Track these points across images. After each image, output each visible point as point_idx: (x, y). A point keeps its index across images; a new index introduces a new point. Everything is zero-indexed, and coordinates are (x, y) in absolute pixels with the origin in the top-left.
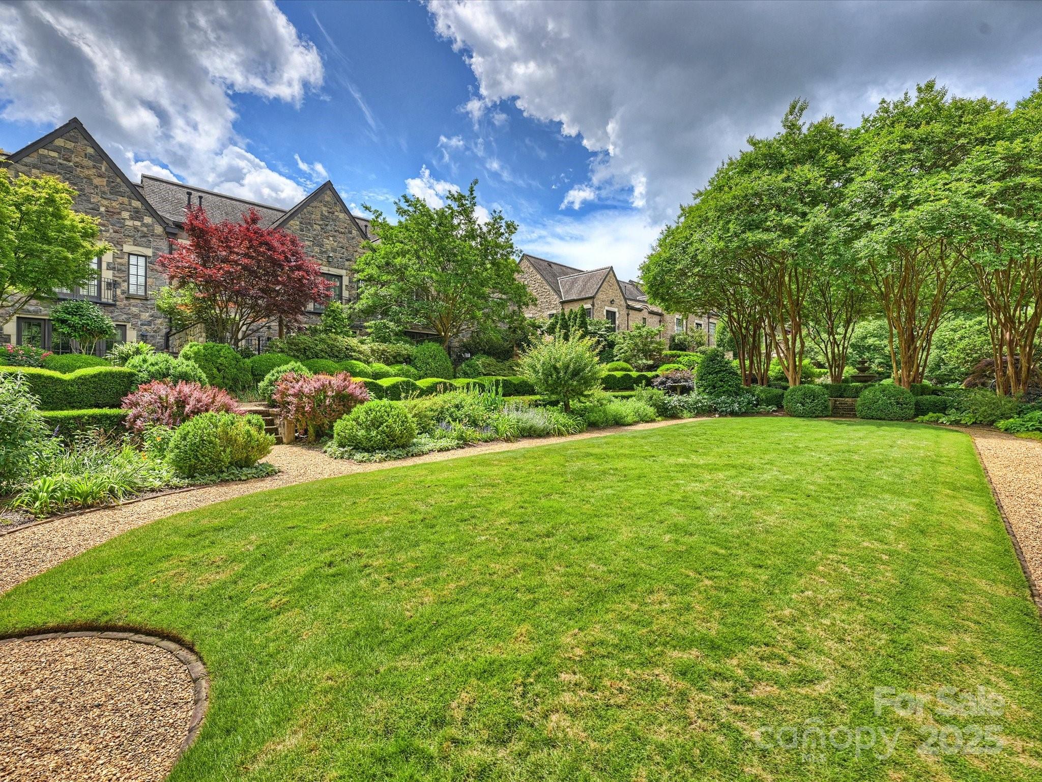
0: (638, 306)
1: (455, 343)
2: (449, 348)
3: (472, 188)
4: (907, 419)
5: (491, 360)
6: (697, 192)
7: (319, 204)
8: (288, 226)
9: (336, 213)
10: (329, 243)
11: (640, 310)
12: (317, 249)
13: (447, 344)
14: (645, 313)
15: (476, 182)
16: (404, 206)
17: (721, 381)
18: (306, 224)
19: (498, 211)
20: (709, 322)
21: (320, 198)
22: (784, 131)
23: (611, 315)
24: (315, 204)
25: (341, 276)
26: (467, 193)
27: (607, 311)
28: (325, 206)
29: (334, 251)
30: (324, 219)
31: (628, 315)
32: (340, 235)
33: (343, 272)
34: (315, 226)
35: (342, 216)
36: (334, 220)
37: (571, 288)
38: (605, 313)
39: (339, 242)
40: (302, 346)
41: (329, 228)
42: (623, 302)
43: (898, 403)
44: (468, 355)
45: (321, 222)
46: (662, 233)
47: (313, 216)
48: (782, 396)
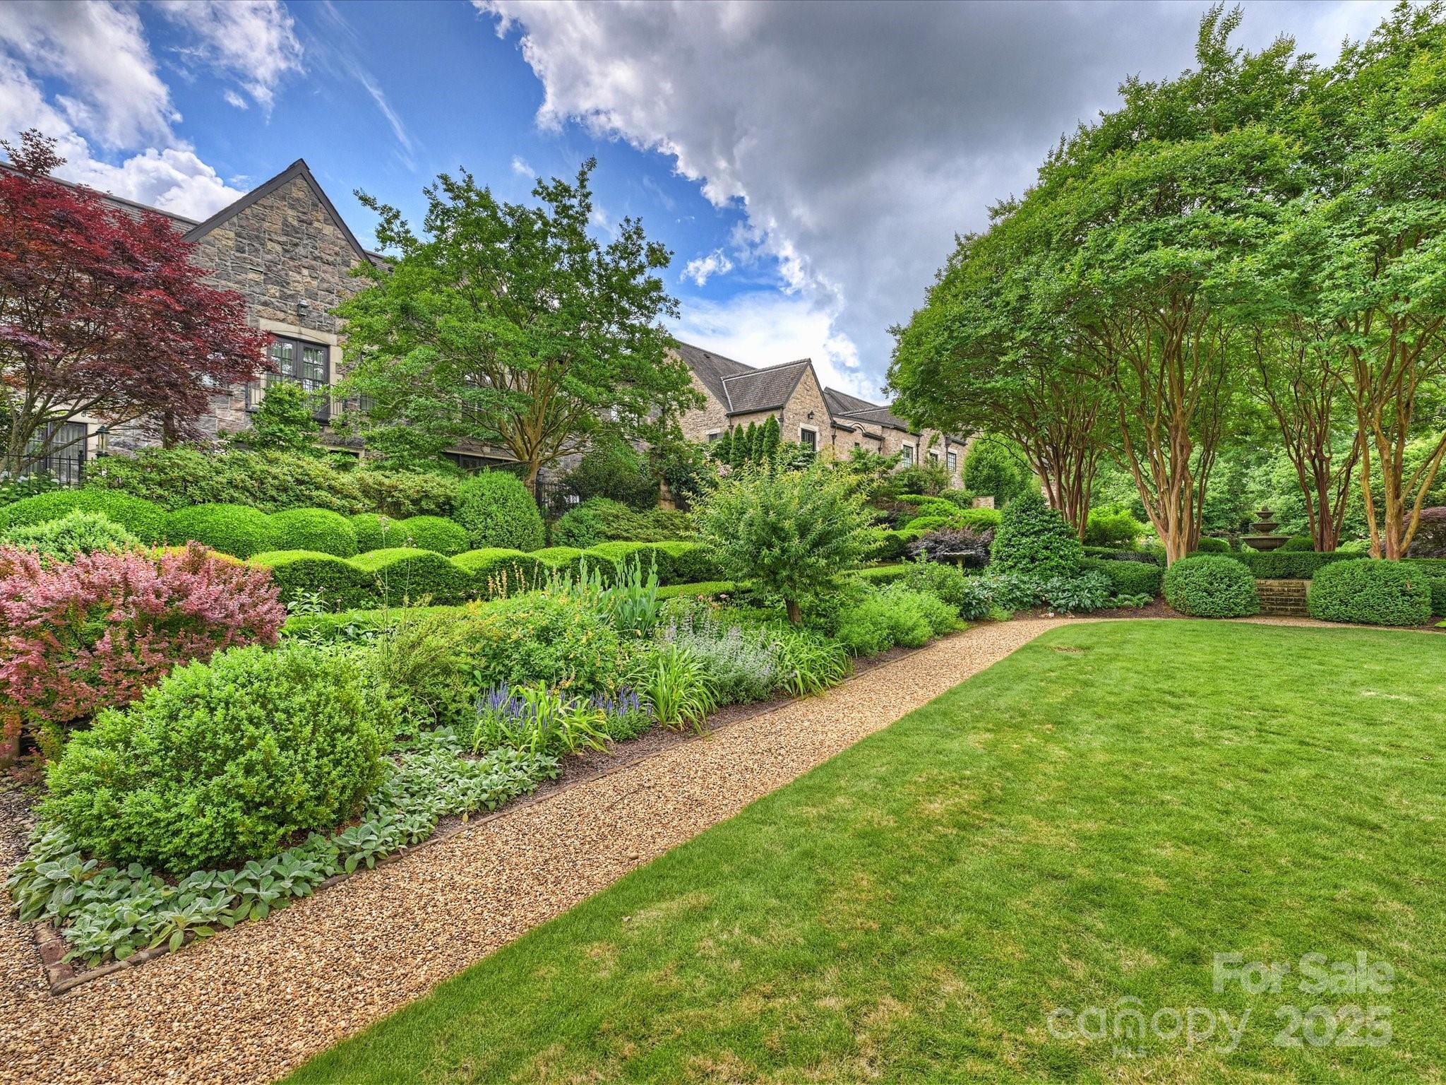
0: (848, 423)
1: (551, 476)
2: (539, 484)
3: (583, 173)
4: (1421, 624)
5: (619, 508)
6: (997, 206)
7: (279, 203)
8: (209, 238)
9: (316, 224)
10: (300, 281)
11: (850, 431)
12: (274, 290)
13: (533, 477)
14: (858, 436)
15: (592, 164)
16: (446, 199)
17: (1046, 548)
18: (250, 238)
19: (633, 219)
20: (948, 453)
21: (280, 191)
22: (1197, 68)
23: (809, 436)
24: (269, 201)
25: (327, 346)
26: (574, 185)
27: (803, 431)
28: (292, 207)
29: (313, 296)
30: (287, 229)
31: (834, 437)
32: (326, 267)
33: (331, 339)
34: (270, 245)
35: (329, 230)
36: (309, 236)
37: (743, 394)
38: (800, 434)
39: (323, 280)
40: (176, 473)
41: (301, 250)
42: (826, 418)
43: (1404, 593)
44: (577, 499)
45: (284, 239)
46: (938, 275)
47: (266, 225)
48: (1158, 577)
